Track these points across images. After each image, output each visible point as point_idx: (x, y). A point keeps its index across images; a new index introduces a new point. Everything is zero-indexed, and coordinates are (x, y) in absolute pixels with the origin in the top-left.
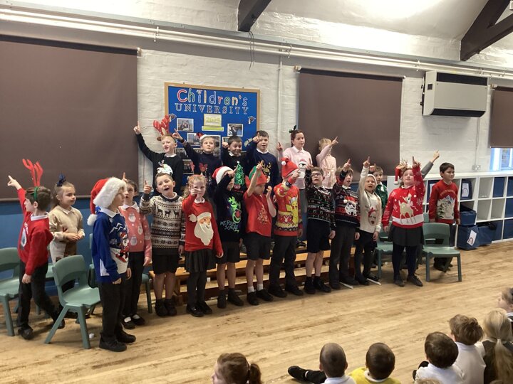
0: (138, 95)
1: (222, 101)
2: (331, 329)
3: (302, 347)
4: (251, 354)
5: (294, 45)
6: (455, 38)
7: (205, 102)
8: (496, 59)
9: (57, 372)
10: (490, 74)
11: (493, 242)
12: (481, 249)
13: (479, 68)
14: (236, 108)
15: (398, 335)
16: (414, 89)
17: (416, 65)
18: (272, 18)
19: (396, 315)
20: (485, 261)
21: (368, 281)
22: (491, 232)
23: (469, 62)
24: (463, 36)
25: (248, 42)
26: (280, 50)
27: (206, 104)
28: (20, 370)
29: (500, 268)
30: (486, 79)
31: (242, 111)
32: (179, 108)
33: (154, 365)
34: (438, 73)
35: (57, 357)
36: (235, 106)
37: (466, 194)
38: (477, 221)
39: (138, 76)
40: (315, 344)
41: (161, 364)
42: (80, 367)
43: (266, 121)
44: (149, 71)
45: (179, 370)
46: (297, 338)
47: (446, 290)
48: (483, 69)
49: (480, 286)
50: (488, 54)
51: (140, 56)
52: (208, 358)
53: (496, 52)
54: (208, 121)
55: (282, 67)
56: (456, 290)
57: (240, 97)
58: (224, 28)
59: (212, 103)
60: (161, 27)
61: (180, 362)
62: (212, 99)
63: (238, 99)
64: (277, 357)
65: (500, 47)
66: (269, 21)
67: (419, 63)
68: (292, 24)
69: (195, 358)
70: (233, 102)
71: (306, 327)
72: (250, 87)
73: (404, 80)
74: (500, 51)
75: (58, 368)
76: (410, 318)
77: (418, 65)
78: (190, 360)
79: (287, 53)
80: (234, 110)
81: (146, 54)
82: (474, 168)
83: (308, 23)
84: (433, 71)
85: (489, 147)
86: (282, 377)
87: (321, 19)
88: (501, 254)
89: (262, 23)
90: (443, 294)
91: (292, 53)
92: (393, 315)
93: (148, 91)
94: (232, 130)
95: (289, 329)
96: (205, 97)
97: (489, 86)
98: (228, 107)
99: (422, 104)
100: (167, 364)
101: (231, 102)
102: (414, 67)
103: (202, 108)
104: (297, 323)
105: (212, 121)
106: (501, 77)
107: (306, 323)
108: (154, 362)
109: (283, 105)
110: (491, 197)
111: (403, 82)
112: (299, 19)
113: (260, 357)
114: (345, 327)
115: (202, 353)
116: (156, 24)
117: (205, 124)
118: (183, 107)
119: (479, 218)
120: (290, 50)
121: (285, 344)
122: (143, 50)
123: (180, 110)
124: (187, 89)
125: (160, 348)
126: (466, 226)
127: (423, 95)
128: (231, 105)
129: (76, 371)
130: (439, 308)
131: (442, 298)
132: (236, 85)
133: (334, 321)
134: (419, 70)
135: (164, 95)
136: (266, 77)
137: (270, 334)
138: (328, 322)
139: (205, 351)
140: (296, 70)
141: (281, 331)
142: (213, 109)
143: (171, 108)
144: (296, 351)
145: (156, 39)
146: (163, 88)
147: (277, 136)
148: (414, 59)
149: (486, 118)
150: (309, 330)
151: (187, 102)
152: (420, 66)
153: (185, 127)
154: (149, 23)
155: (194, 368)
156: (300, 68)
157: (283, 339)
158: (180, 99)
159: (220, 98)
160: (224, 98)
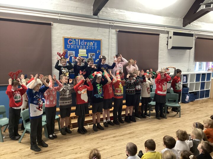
0: (52, 42)
2: (131, 136)
3: (119, 144)
4: (99, 147)
5: (115, 21)
6: (180, 18)
7: (79, 44)
8: (197, 26)
9: (20, 156)
10: (195, 32)
11: (196, 100)
12: (191, 103)
13: (190, 30)
15: (158, 139)
16: (164, 39)
17: (165, 29)
18: (107, 10)
19: (157, 130)
20: (192, 108)
21: (145, 117)
22: (195, 96)
23: (186, 27)
24: (184, 17)
25: (97, 20)
26: (110, 23)
28: (5, 155)
29: (198, 111)
30: (193, 34)
31: (94, 48)
33: (60, 152)
34: (174, 32)
35: (20, 150)
36: (91, 46)
37: (185, 81)
38: (189, 92)
39: (52, 34)
40: (125, 143)
41: (63, 152)
42: (30, 154)
43: (104, 52)
44: (56, 32)
45: (70, 154)
46: (117, 140)
47: (177, 120)
48: (192, 30)
49: (190, 118)
50: (194, 24)
51: (53, 26)
52: (81, 149)
53: (197, 23)
54: (80, 52)
55: (111, 30)
56: (180, 120)
57: (94, 42)
58: (87, 14)
59: (82, 45)
60: (61, 14)
61: (70, 151)
62: (82, 43)
64: (109, 148)
65: (199, 21)
66: (105, 11)
67: (166, 28)
68: (115, 12)
69: (76, 149)
70: (91, 44)
71: (121, 136)
72: (98, 38)
73: (160, 35)
74: (199, 23)
75: (21, 154)
76: (162, 131)
77: (166, 29)
78: (74, 150)
79: (113, 24)
80: (91, 48)
81: (55, 25)
82: (188, 70)
83: (121, 12)
84: (172, 31)
85: (194, 61)
86: (112, 156)
87: (126, 10)
88: (199, 105)
89: (102, 12)
90: (175, 122)
91: (115, 24)
92: (155, 130)
93: (56, 40)
95: (114, 137)
96: (79, 42)
97: (194, 37)
99: (167, 44)
100: (65, 152)
101: (90, 44)
102: (164, 30)
103: (78, 47)
104: (117, 134)
105: (82, 52)
106: (199, 33)
107: (121, 134)
108: (60, 151)
109: (111, 45)
110: (195, 82)
111: (160, 36)
112: (118, 10)
113: (103, 149)
114: (137, 136)
115: (79, 147)
116: (59, 13)
117: (79, 53)
118: (70, 46)
119: (190, 90)
120: (114, 23)
121: (113, 143)
122: (54, 23)
123: (69, 48)
124: (72, 39)
125: (62, 145)
126: (185, 94)
127: (168, 41)
128: (90, 45)
129: (28, 155)
130: (174, 127)
131: (175, 123)
132: (92, 37)
133: (132, 133)
134: (166, 31)
135: (62, 41)
136: (104, 34)
137: (107, 139)
138: (129, 133)
139: (81, 146)
140: (116, 31)
141: (111, 138)
142: (83, 47)
143: (66, 47)
144: (117, 146)
145: (59, 19)
146: (62, 39)
147: (109, 58)
148: (164, 26)
149: (193, 50)
150: (122, 137)
151: (72, 45)
152: (167, 29)
153: (71, 55)
154: (56, 12)
155: (76, 153)
156: (118, 30)
157: (112, 141)
158: (69, 43)
159: (86, 43)
160: (87, 43)
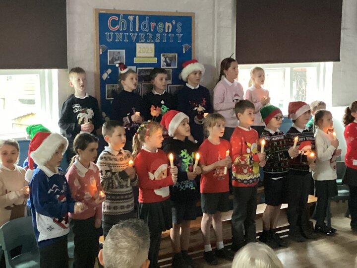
1: (155, 28)
7: (137, 30)
14: (170, 35)
27: (138, 32)
31: (176, 38)
32: (110, 38)
36: (168, 32)
54: (140, 52)
57: (174, 22)
59: (145, 30)
62: (145, 26)
63: (172, 24)
70: (167, 28)
80: (168, 38)
94: (166, 61)
96: (137, 23)
98: (161, 34)
101: (164, 29)
103: (134, 36)
105: (145, 52)
117: (138, 54)
118: (114, 36)
123: (111, 40)
124: (118, 15)
128: (164, 32)
142: (146, 37)
143: (102, 39)
146: (93, 15)
151: (118, 31)
153: (116, 60)
158: (111, 28)
159: (153, 24)
160: (157, 24)
